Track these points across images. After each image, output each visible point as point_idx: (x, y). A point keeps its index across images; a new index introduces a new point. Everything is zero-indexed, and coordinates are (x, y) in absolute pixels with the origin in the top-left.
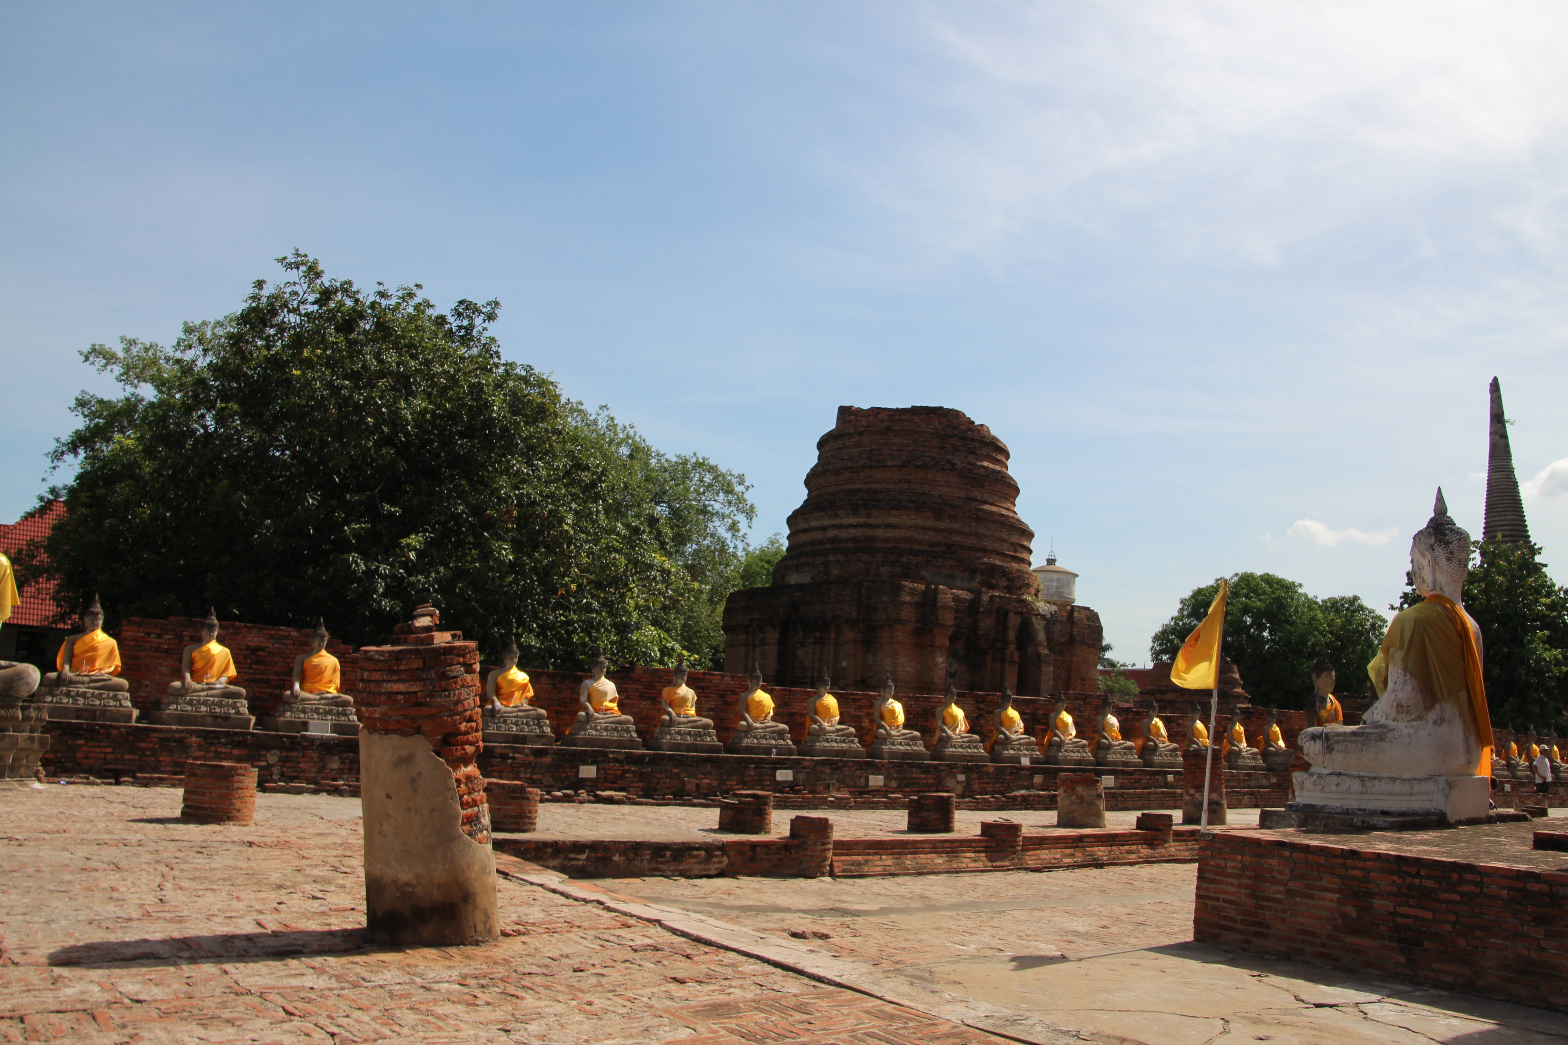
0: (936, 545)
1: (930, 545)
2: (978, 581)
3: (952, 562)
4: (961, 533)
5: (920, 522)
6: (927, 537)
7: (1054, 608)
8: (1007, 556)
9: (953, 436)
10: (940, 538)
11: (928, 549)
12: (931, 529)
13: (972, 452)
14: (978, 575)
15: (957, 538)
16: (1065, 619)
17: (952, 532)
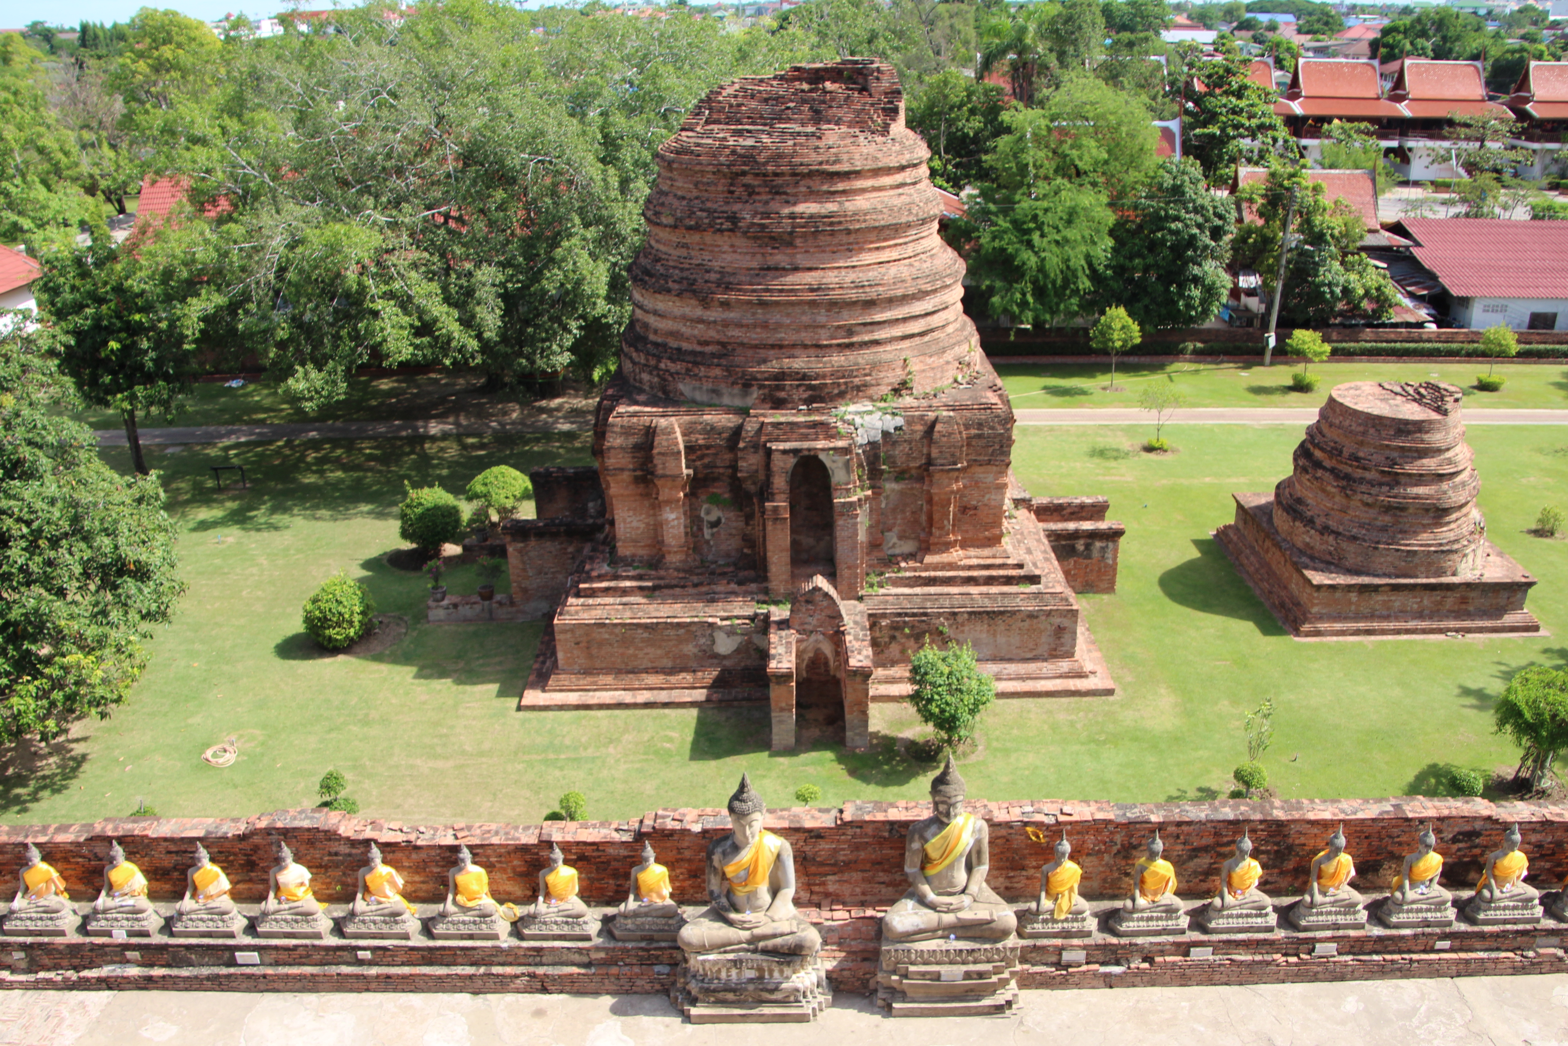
0: (706, 343)
1: (700, 343)
2: (755, 395)
3: (717, 372)
4: (739, 325)
5: (687, 311)
6: (696, 332)
7: (899, 421)
8: (826, 346)
9: (744, 173)
10: (712, 334)
11: (699, 349)
12: (700, 321)
13: (776, 192)
14: (755, 388)
15: (735, 333)
16: (918, 436)
17: (726, 324)
